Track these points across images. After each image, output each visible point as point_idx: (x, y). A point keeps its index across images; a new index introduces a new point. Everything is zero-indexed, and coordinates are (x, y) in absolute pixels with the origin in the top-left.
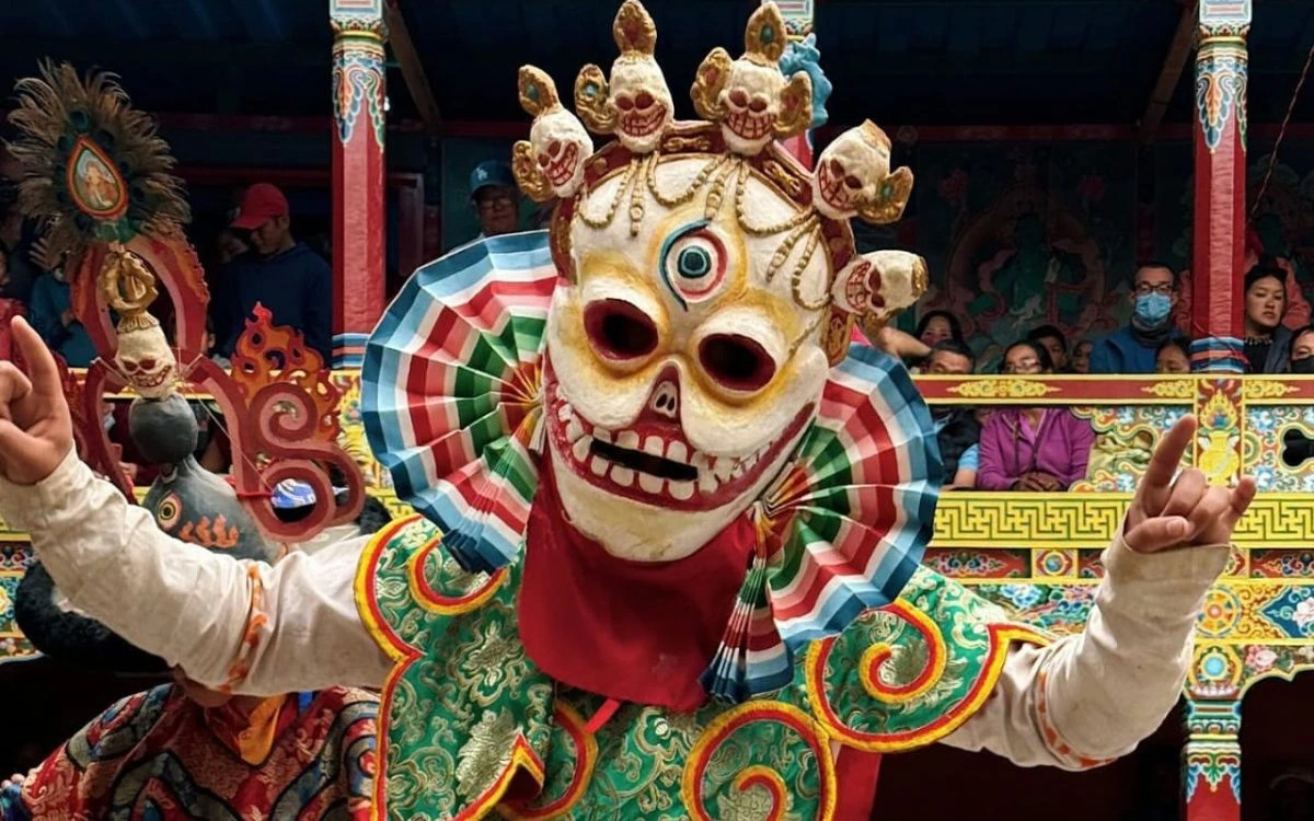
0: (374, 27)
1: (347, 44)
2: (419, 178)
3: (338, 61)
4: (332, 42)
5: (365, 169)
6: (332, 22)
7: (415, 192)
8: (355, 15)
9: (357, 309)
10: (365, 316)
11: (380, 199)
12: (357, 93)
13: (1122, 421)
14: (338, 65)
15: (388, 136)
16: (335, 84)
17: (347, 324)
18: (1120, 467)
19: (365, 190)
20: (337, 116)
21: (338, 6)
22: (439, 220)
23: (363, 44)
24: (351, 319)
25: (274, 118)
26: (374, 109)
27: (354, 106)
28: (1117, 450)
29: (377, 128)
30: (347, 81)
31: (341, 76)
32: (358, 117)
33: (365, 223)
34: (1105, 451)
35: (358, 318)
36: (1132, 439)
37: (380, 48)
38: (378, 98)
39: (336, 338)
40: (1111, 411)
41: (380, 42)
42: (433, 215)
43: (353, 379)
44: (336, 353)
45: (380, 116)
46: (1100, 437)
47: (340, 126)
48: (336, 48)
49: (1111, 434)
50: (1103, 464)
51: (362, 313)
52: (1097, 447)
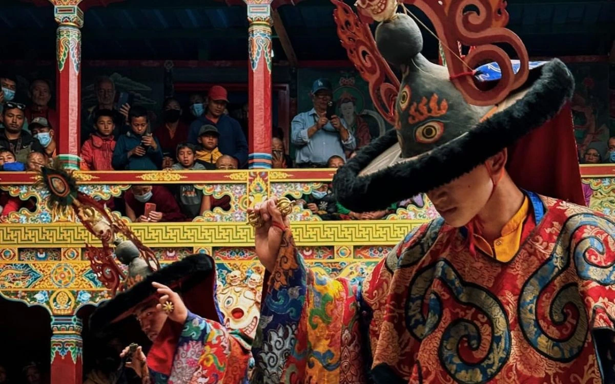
0: (267, 19)
1: (255, 28)
2: (287, 86)
3: (251, 35)
4: (249, 27)
5: (263, 81)
6: (249, 18)
7: (286, 92)
8: (259, 15)
9: (260, 142)
10: (263, 145)
11: (269, 93)
12: (260, 48)
13: (604, 184)
14: (251, 36)
15: (273, 68)
16: (250, 45)
17: (255, 149)
18: (604, 205)
19: (263, 90)
20: (251, 58)
21: (251, 11)
22: (296, 104)
23: (262, 27)
24: (257, 147)
25: (223, 62)
26: (267, 55)
27: (258, 54)
28: (602, 198)
29: (268, 63)
30: (255, 43)
31: (252, 41)
32: (260, 59)
33: (263, 105)
34: (597, 198)
35: (259, 146)
36: (609, 192)
37: (270, 29)
38: (268, 50)
39: (250, 155)
40: (599, 180)
41: (269, 26)
42: (293, 102)
43: (257, 173)
44: (250, 162)
45: (269, 58)
46: (594, 193)
47: (252, 62)
48: (250, 29)
49: (599, 190)
50: (596, 204)
51: (262, 144)
52: (593, 196)
